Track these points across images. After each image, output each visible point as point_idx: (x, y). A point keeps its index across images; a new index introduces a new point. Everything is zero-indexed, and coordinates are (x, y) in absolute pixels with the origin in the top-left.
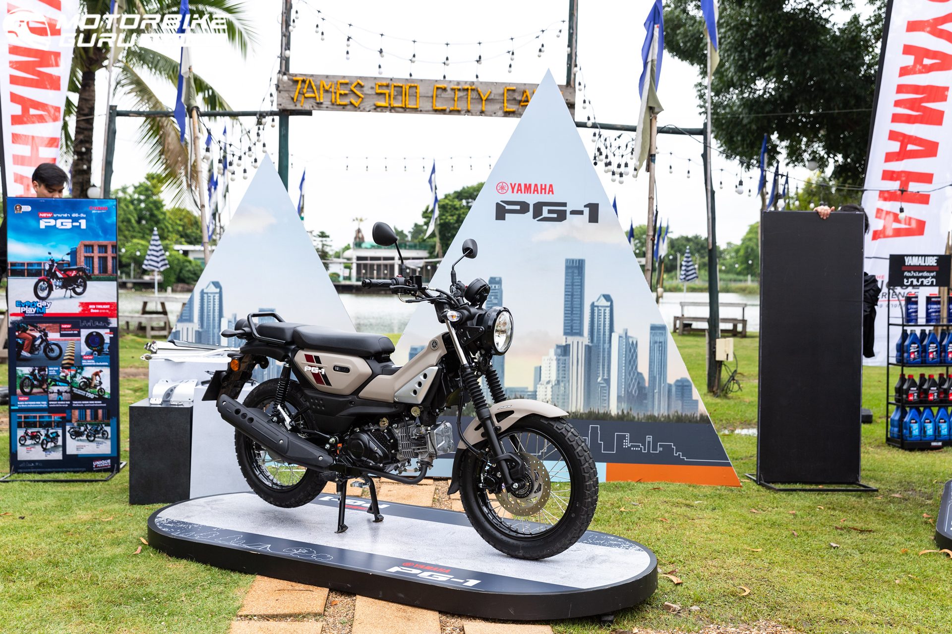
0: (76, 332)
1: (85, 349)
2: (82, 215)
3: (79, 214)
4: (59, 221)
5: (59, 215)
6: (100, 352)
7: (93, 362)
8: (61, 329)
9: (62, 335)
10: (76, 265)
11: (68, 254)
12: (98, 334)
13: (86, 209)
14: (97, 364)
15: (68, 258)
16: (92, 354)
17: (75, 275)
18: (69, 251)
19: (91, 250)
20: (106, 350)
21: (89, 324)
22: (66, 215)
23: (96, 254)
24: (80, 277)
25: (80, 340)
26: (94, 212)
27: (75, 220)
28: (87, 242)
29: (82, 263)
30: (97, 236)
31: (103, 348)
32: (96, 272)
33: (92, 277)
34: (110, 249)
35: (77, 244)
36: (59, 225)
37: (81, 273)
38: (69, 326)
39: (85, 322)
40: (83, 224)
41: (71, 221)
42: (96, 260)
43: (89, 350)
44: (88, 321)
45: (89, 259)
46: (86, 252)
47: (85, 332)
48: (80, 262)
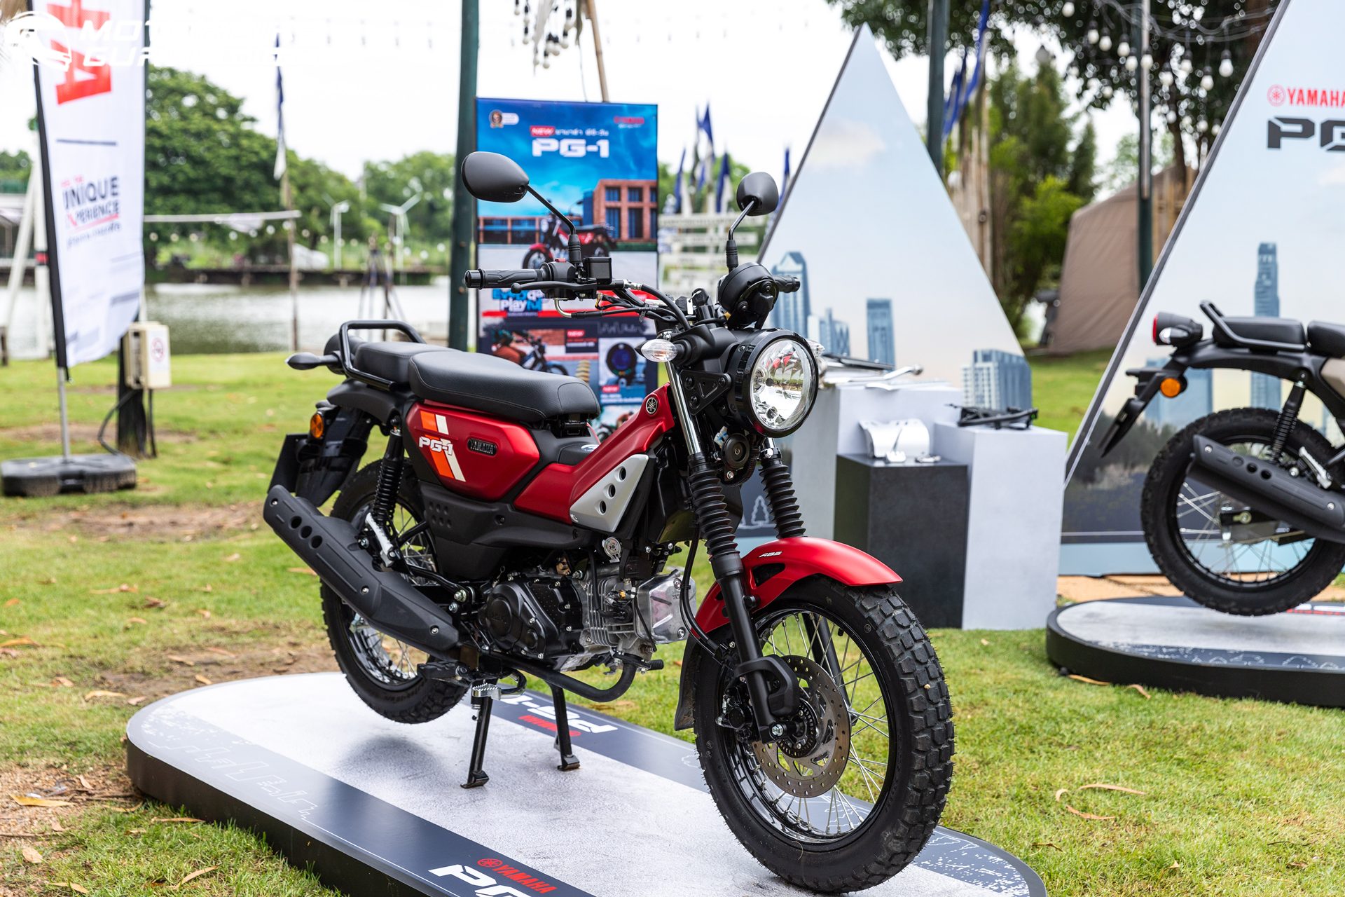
0: (591, 344)
1: (606, 375)
2: (603, 133)
3: (598, 130)
4: (565, 143)
5: (565, 132)
6: (630, 378)
7: (617, 398)
8: (567, 339)
9: (569, 350)
10: (592, 222)
11: (579, 203)
12: (627, 347)
13: (610, 122)
14: (626, 400)
15: (579, 211)
16: (616, 383)
17: (591, 242)
18: (580, 198)
19: (616, 195)
20: (640, 375)
21: (613, 329)
22: (575, 132)
23: (625, 204)
24: (599, 245)
25: (597, 358)
26: (621, 126)
27: (591, 141)
28: (611, 182)
29: (602, 220)
30: (626, 171)
31: (634, 373)
32: (625, 235)
33: (619, 244)
34: (647, 195)
35: (594, 185)
36: (564, 151)
37: (600, 238)
38: (580, 334)
39: (606, 325)
40: (604, 148)
41: (583, 142)
42: (625, 215)
43: (612, 376)
44: (611, 325)
45: (614, 212)
46: (609, 199)
47: (606, 344)
48: (599, 218)
